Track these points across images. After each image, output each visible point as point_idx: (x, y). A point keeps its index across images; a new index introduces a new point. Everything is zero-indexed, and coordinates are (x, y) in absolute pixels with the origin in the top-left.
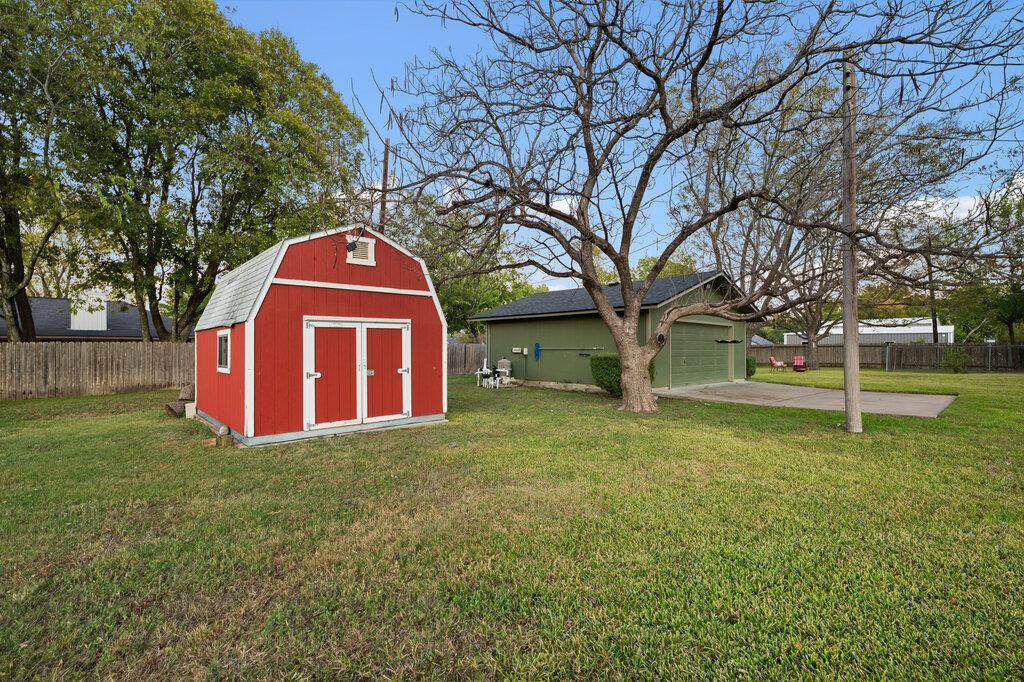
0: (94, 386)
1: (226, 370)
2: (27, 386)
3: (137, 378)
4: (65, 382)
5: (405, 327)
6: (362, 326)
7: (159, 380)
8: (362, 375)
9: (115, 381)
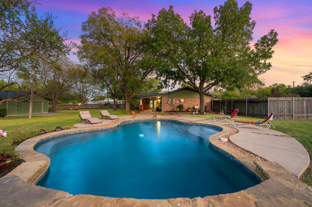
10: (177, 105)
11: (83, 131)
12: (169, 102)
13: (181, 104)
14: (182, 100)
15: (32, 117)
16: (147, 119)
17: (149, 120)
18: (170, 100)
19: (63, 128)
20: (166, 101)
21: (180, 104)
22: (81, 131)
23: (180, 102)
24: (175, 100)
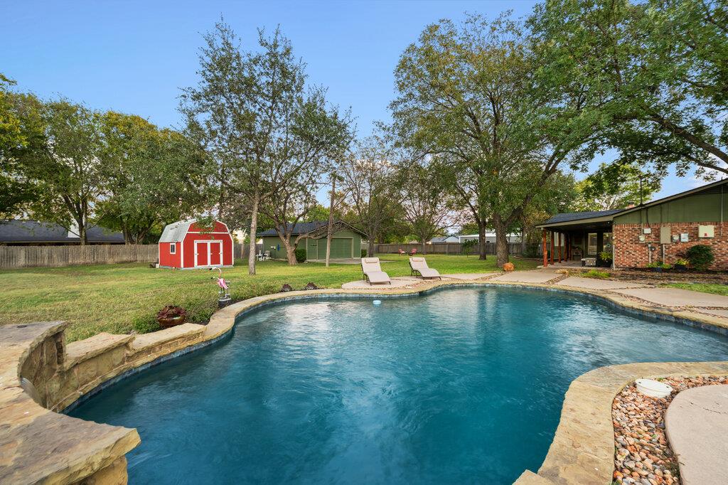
0: (110, 261)
1: (175, 253)
2: (88, 261)
3: (125, 258)
4: (100, 260)
5: (221, 242)
6: (209, 242)
7: (132, 259)
8: (209, 254)
9: (117, 259)
10: (679, 246)
11: (344, 295)
12: (642, 238)
13: (700, 243)
14: (707, 231)
15: (330, 265)
16: (518, 284)
17: (524, 288)
18: (648, 231)
19: (319, 286)
20: (628, 235)
21: (695, 244)
22: (340, 295)
23: (694, 235)
24: (672, 231)
